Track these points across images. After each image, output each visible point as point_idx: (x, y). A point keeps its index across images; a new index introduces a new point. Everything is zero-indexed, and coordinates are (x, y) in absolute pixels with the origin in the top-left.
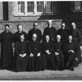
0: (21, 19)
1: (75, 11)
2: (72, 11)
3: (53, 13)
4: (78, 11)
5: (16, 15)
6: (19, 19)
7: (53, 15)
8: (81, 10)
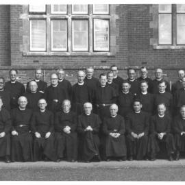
0: (38, 61)
1: (158, 47)
2: (152, 46)
3: (109, 51)
4: (166, 47)
5: (29, 53)
6: (34, 62)
7: (109, 54)
8: (172, 45)
